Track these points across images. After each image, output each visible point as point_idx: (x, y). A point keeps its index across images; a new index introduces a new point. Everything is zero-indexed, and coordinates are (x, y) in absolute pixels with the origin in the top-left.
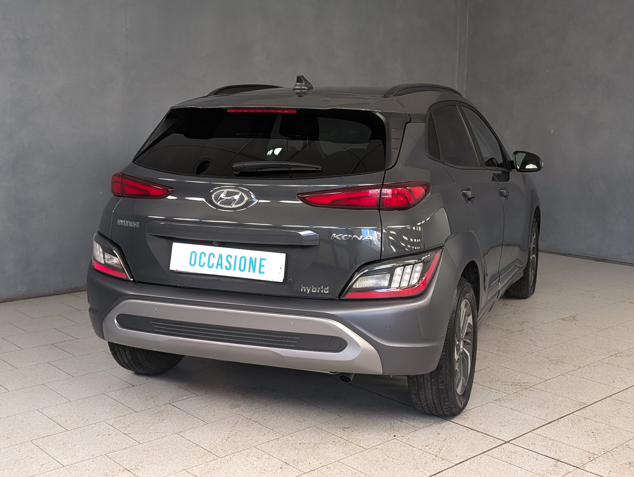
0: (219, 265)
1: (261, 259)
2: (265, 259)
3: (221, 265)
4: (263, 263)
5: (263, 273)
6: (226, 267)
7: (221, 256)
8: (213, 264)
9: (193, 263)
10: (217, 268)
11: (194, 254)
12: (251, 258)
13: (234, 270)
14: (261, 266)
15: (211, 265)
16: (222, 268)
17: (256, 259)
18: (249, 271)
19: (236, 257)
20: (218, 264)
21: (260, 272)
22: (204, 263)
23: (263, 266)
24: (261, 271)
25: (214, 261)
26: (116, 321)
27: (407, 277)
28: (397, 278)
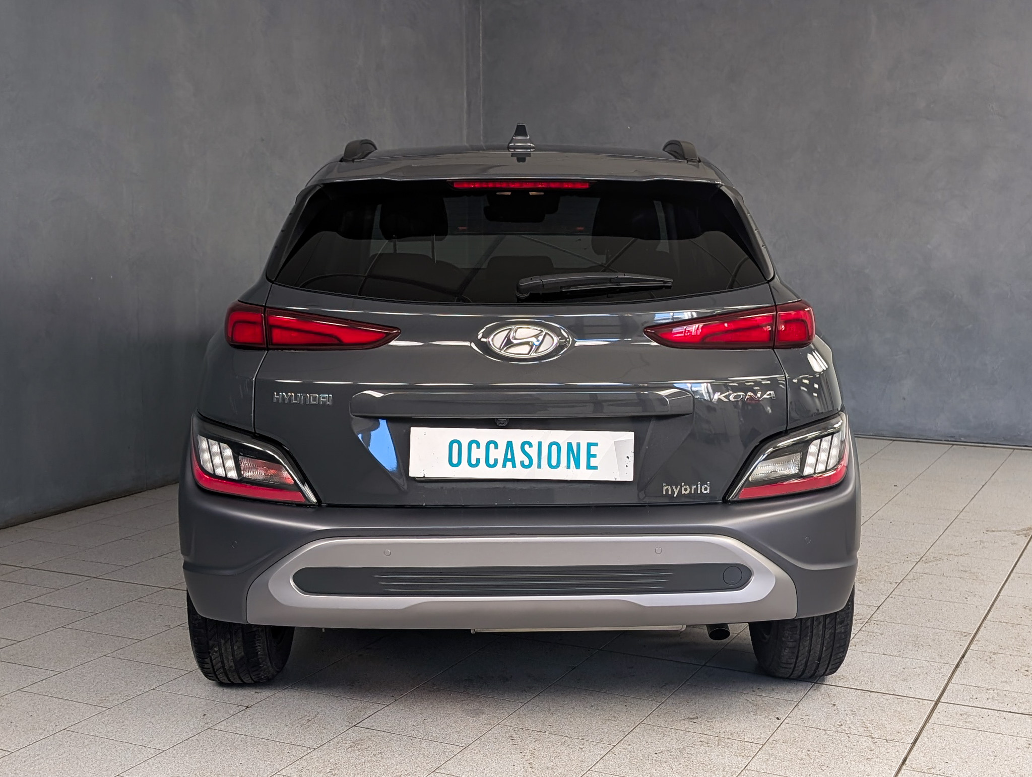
0: (509, 460)
1: (589, 445)
2: (596, 444)
3: (513, 460)
4: (593, 450)
5: (595, 468)
6: (522, 463)
7: (510, 444)
8: (496, 461)
9: (455, 461)
10: (504, 466)
11: (455, 446)
12: (570, 445)
13: (539, 466)
14: (590, 456)
15: (492, 462)
16: (514, 466)
17: (578, 445)
18: (568, 467)
19: (540, 444)
20: (506, 460)
21: (589, 467)
22: (478, 460)
23: (595, 456)
24: (591, 465)
25: (498, 454)
26: (292, 583)
27: (823, 456)
28: (810, 460)
